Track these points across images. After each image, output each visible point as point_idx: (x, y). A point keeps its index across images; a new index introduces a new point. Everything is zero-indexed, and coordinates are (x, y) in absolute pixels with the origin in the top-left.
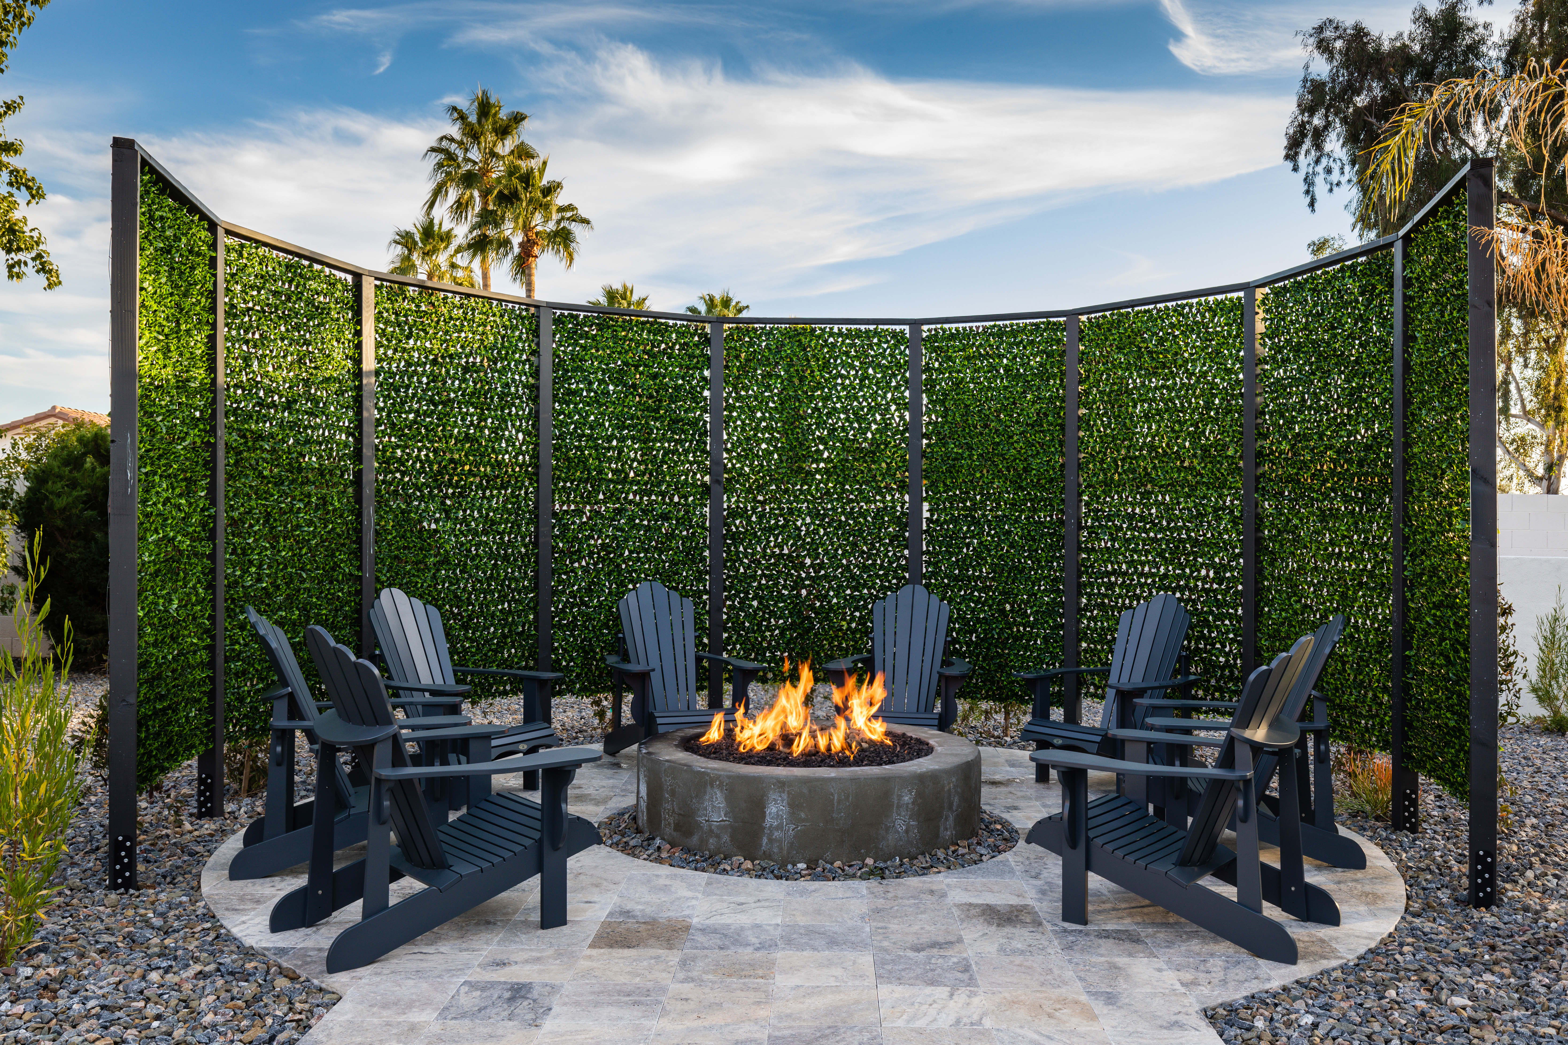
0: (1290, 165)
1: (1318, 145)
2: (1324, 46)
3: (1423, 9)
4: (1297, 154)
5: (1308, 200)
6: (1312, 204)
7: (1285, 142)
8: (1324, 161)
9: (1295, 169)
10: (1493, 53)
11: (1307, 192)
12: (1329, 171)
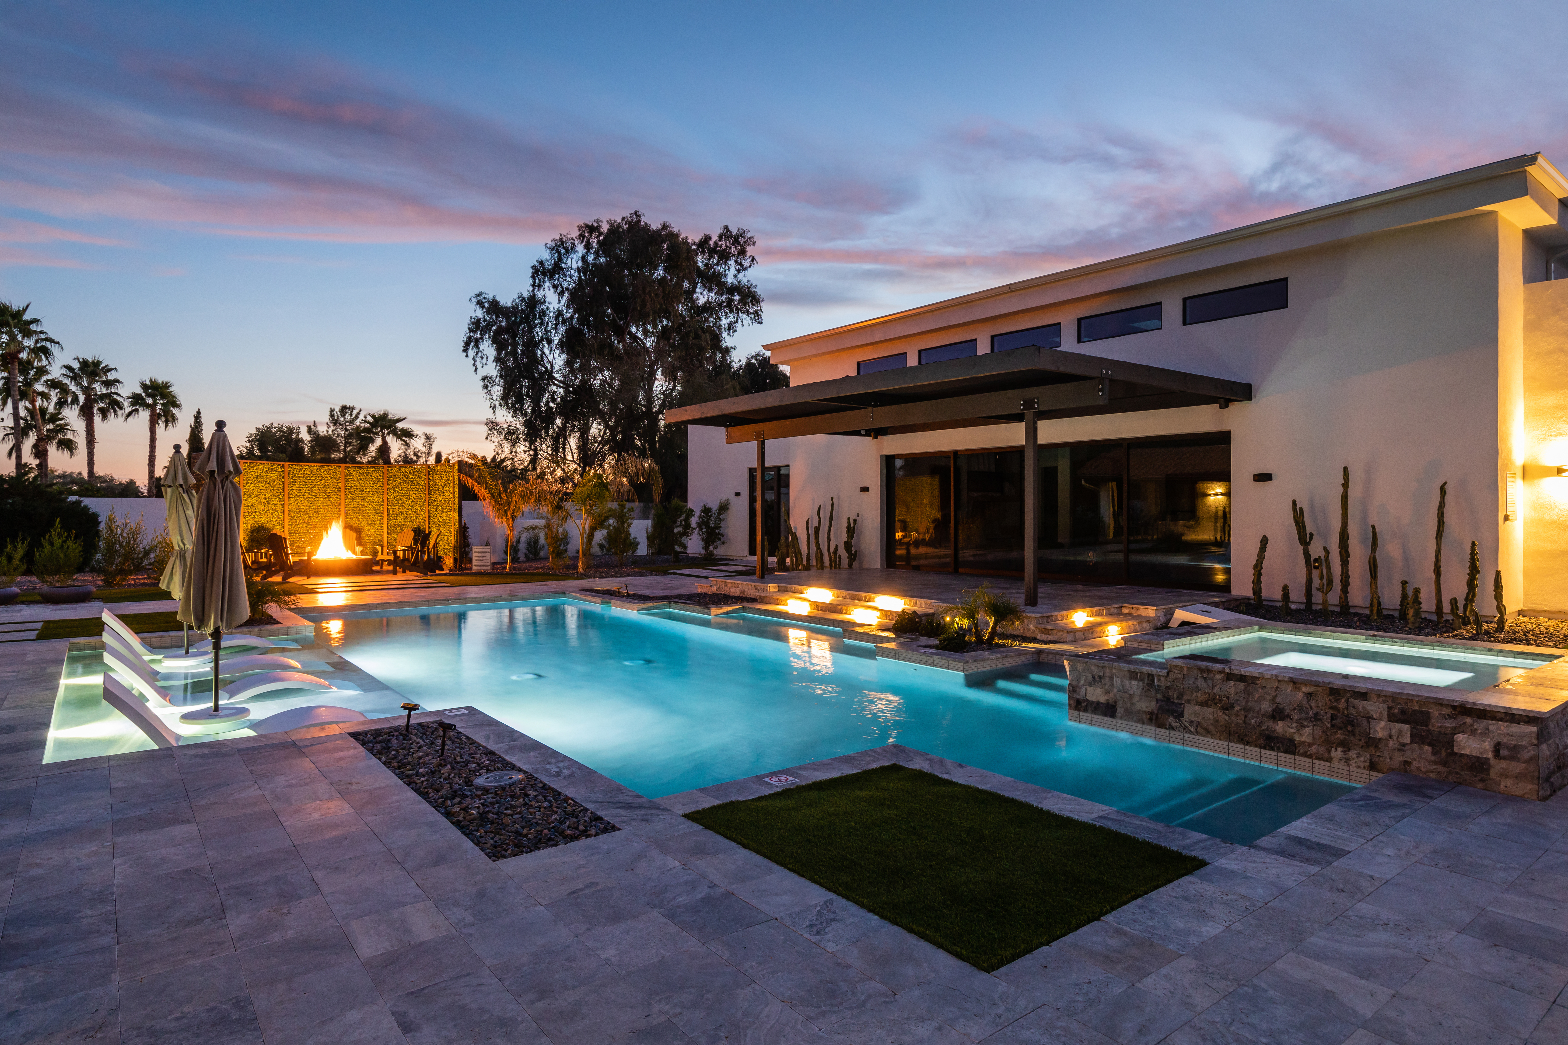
0: (465, 354)
1: (477, 345)
2: (480, 303)
3: (521, 294)
4: (468, 349)
5: (474, 368)
6: (476, 370)
7: (463, 344)
8: (480, 354)
9: (467, 356)
10: (551, 315)
11: (474, 365)
12: (482, 358)
